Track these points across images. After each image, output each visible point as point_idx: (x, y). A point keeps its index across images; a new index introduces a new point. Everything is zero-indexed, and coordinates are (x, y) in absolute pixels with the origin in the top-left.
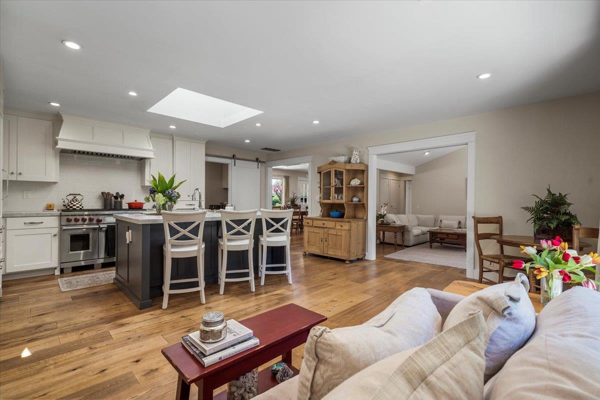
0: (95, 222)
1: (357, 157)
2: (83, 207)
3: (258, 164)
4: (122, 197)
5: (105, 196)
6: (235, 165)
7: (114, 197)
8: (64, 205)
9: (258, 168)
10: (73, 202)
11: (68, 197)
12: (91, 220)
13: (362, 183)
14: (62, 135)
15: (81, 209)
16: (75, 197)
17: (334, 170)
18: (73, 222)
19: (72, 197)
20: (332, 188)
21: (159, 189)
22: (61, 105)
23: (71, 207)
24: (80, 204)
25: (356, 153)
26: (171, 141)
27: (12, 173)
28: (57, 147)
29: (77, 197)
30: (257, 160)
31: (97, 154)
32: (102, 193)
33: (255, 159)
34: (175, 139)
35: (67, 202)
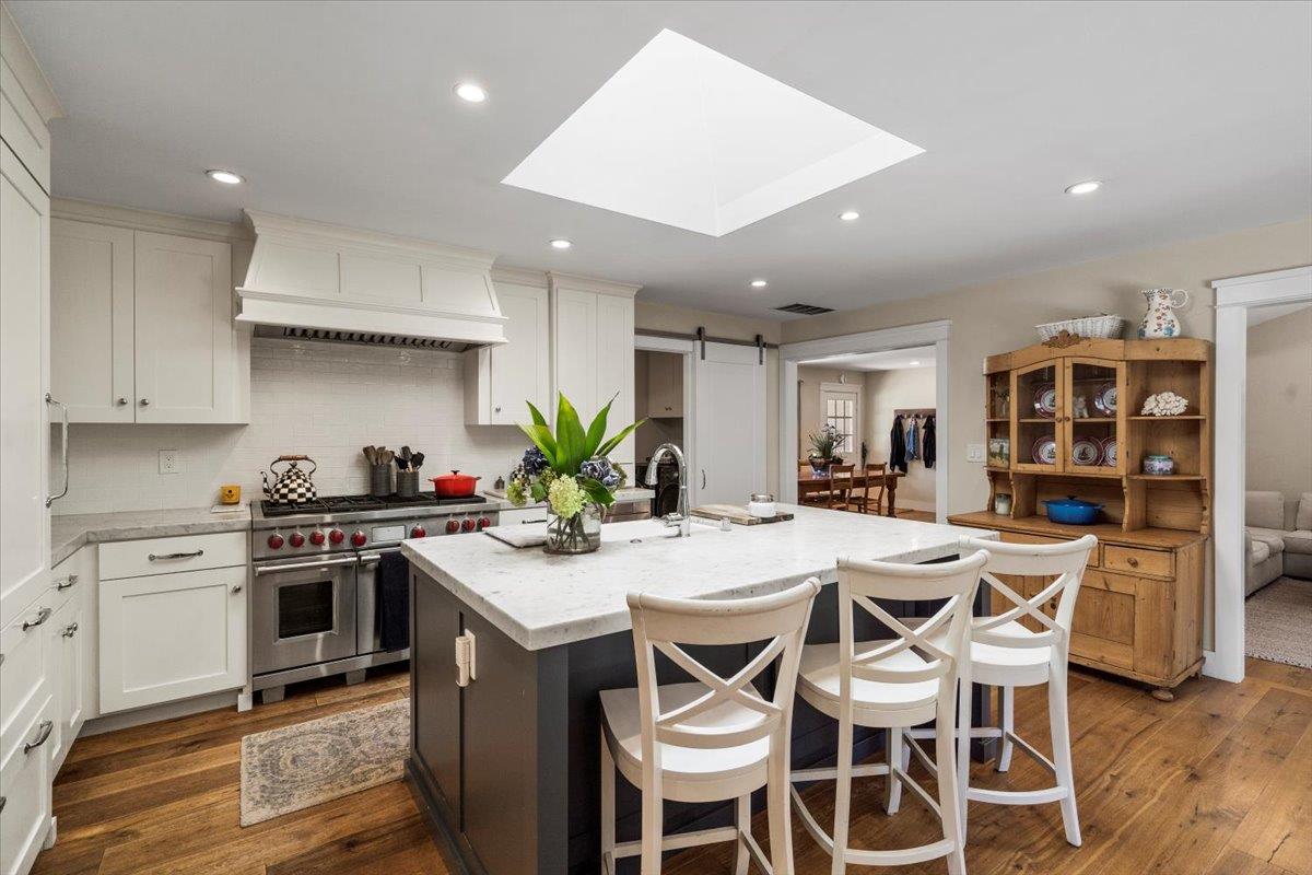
0: (346, 544)
1: (1170, 315)
2: (314, 494)
3: (761, 352)
4: (418, 459)
5: (373, 458)
6: (703, 358)
7: (397, 460)
8: (266, 491)
9: (761, 362)
10: (288, 482)
11: (276, 467)
12: (335, 539)
13: (1192, 409)
14: (253, 281)
15: (309, 500)
16: (294, 466)
17: (1069, 363)
18: (286, 549)
19: (286, 465)
20: (1058, 427)
21: (561, 457)
22: (244, 179)
23: (284, 496)
24: (307, 485)
25: (1168, 302)
26: (545, 292)
27: (122, 402)
28: (239, 317)
29: (301, 465)
30: (758, 341)
31: (351, 335)
32: (366, 450)
33: (750, 338)
34: (555, 286)
35: (272, 479)
